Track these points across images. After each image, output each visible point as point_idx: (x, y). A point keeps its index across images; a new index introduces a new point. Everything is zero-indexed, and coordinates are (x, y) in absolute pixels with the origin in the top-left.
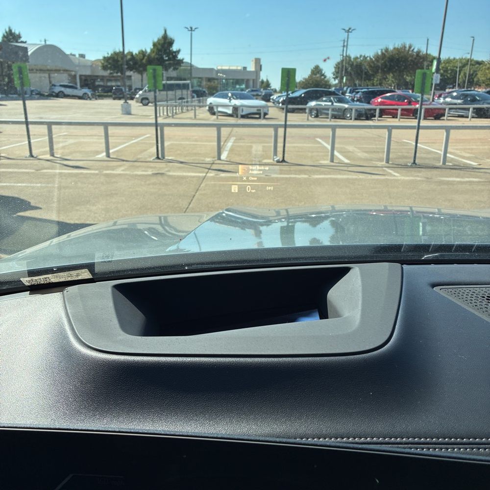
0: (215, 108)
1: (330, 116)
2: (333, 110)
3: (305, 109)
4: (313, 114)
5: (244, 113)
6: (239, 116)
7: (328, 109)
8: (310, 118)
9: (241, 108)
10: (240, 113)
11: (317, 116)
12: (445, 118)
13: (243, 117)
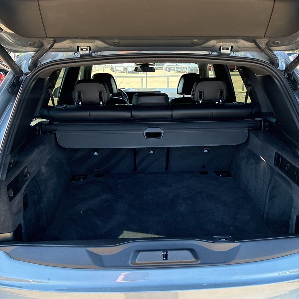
0: (114, 68)
1: (175, 71)
2: (177, 68)
3: (163, 68)
4: (167, 70)
5: (130, 71)
6: (127, 72)
7: (174, 68)
8: (165, 72)
9: (128, 68)
10: (128, 71)
11: (169, 71)
12: (235, 70)
13: (129, 72)
